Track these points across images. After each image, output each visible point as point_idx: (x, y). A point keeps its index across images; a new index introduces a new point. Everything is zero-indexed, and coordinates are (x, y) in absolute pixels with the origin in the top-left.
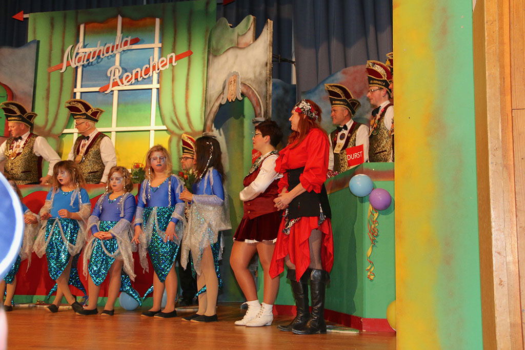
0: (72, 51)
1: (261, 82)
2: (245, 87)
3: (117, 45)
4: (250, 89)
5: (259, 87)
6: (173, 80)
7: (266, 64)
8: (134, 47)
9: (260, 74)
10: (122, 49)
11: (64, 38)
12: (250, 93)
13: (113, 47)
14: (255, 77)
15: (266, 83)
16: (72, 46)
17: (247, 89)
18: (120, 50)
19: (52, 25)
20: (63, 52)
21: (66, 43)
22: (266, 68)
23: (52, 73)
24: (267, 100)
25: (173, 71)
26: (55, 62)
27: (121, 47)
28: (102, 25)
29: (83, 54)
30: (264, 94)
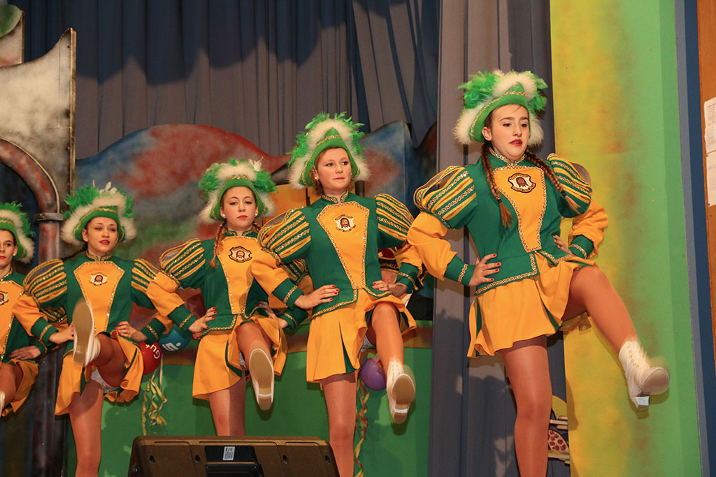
1: (51, 146)
2: (6, 149)
4: (21, 154)
5: (45, 153)
7: (67, 114)
9: (49, 128)
12: (23, 161)
14: (33, 132)
15: (67, 151)
17: (11, 153)
22: (65, 121)
24: (69, 181)
30: (60, 169)
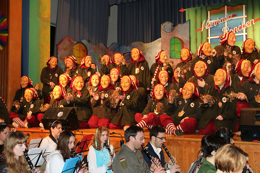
0: (206, 22)
3: (226, 18)
6: (253, 31)
8: (234, 18)
10: (228, 20)
11: (201, 17)
13: (224, 19)
16: (205, 20)
18: (227, 20)
19: (196, 12)
20: (202, 23)
21: (203, 19)
23: (197, 32)
25: (253, 27)
26: (198, 27)
27: (228, 19)
28: (218, 10)
29: (211, 23)
